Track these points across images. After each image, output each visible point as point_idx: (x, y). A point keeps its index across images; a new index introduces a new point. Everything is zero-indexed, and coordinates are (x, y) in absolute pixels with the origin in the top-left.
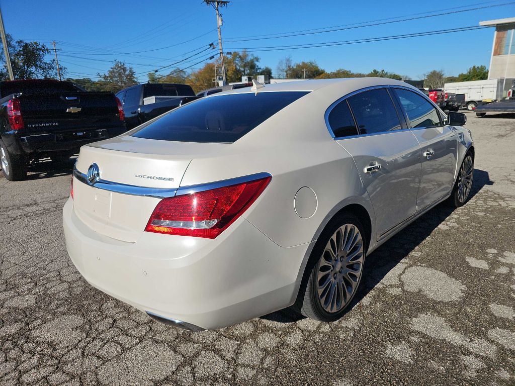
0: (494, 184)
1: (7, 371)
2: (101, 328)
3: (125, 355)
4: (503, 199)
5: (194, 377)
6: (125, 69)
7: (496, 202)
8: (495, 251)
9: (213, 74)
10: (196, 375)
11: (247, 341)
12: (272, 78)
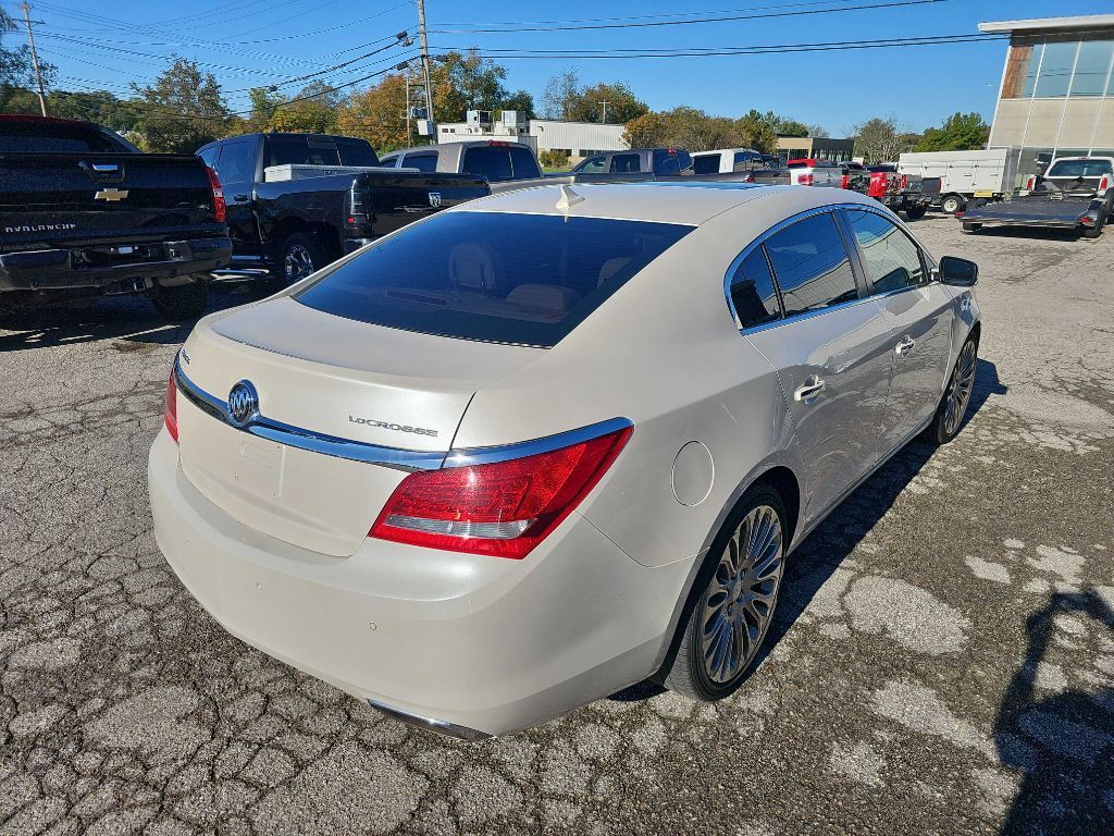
0: (1008, 392)
1: (50, 819)
2: (240, 716)
3: (304, 778)
4: (1027, 426)
5: (457, 823)
6: (196, 78)
7: (1016, 433)
8: (1021, 545)
9: (400, 102)
10: (461, 818)
11: (555, 742)
12: (534, 118)
